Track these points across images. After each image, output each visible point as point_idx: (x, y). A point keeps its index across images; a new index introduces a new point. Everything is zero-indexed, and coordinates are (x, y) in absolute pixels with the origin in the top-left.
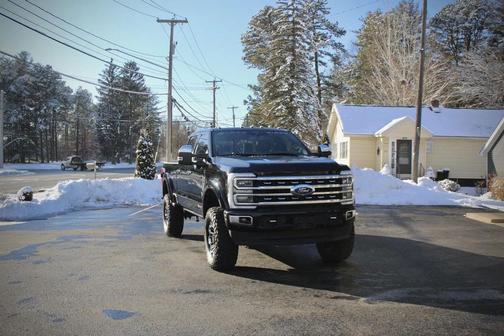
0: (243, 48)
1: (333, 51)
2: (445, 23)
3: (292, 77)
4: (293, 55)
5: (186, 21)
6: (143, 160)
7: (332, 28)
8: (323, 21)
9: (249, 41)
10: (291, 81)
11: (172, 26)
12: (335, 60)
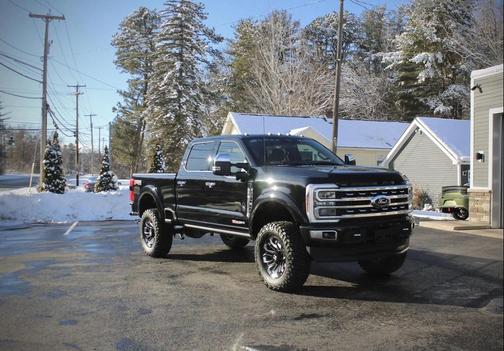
0: (116, 50)
1: (210, 58)
2: (315, 35)
3: (180, 84)
4: (181, 60)
5: (63, 18)
6: (52, 172)
7: (209, 34)
8: (201, 26)
9: (123, 44)
10: (180, 87)
11: (47, 22)
12: (212, 67)
